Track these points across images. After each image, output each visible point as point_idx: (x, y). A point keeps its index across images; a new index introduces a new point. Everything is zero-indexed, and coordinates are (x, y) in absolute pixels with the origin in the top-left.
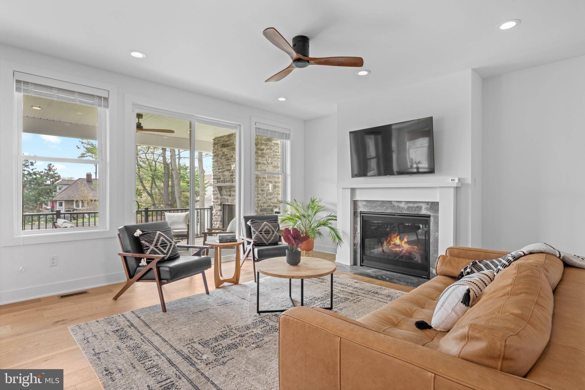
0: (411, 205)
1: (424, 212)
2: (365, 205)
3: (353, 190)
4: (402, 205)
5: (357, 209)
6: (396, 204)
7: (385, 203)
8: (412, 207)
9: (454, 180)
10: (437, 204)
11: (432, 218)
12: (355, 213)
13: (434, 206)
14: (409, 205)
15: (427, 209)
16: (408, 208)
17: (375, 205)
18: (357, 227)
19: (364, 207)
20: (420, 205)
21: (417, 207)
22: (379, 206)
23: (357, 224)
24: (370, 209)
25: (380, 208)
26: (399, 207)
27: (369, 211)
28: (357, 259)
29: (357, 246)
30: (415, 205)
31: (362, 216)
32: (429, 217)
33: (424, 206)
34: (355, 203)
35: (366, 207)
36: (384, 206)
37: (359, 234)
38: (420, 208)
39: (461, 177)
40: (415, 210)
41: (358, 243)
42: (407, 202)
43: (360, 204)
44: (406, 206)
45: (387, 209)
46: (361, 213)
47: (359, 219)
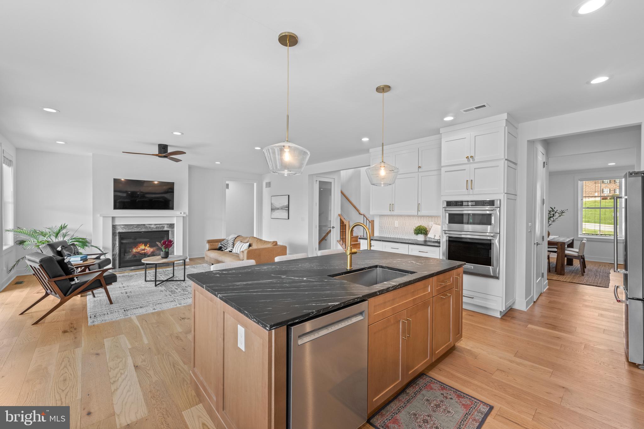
0: (158, 226)
1: (166, 229)
2: (123, 228)
3: (113, 218)
4: (152, 226)
5: (116, 231)
6: (148, 226)
7: (140, 226)
8: (159, 227)
9: (180, 213)
10: (174, 224)
11: (170, 232)
12: (114, 234)
13: (172, 226)
14: (157, 226)
15: (167, 227)
16: (156, 228)
17: (132, 227)
18: (116, 243)
19: (122, 229)
20: (163, 225)
21: (162, 227)
22: (136, 228)
23: (116, 241)
24: (128, 230)
25: (136, 229)
26: (150, 228)
27: (127, 231)
28: (116, 264)
29: (115, 256)
30: (161, 226)
31: (120, 235)
32: (168, 231)
33: (166, 226)
34: (114, 227)
35: (124, 229)
36: (139, 227)
37: (118, 247)
38: (164, 227)
39: (184, 212)
40: (161, 229)
41: (116, 253)
42: (156, 225)
43: (118, 227)
44: (155, 226)
45: (142, 229)
46: (119, 233)
47: (117, 238)
